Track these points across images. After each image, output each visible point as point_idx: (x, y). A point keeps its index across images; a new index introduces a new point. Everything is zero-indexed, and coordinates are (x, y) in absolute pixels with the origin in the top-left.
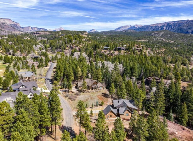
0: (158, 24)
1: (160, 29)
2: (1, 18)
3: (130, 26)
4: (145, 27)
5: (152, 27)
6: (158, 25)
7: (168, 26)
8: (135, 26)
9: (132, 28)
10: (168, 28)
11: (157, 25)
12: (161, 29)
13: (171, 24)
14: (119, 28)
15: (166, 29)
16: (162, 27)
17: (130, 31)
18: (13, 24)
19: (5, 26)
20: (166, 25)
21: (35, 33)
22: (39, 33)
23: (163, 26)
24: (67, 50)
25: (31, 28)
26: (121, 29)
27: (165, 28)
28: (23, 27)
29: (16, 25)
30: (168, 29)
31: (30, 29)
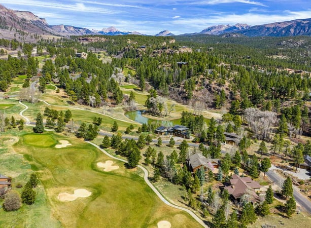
0: (279, 23)
1: (283, 32)
2: (18, 11)
3: (228, 26)
4: (256, 28)
5: (268, 29)
6: (280, 25)
7: (298, 28)
8: (237, 26)
9: (231, 29)
10: (298, 31)
11: (278, 25)
12: (286, 32)
13: (303, 24)
14: (209, 29)
15: (294, 34)
16: (288, 29)
17: (234, 36)
18: (35, 20)
19: (26, 25)
20: (295, 26)
21: (81, 38)
22: (87, 40)
23: (290, 27)
24: (197, 91)
25: (65, 27)
26: (212, 31)
27: (292, 30)
28: (51, 26)
29: (41, 22)
30: (299, 33)
31: (63, 29)
